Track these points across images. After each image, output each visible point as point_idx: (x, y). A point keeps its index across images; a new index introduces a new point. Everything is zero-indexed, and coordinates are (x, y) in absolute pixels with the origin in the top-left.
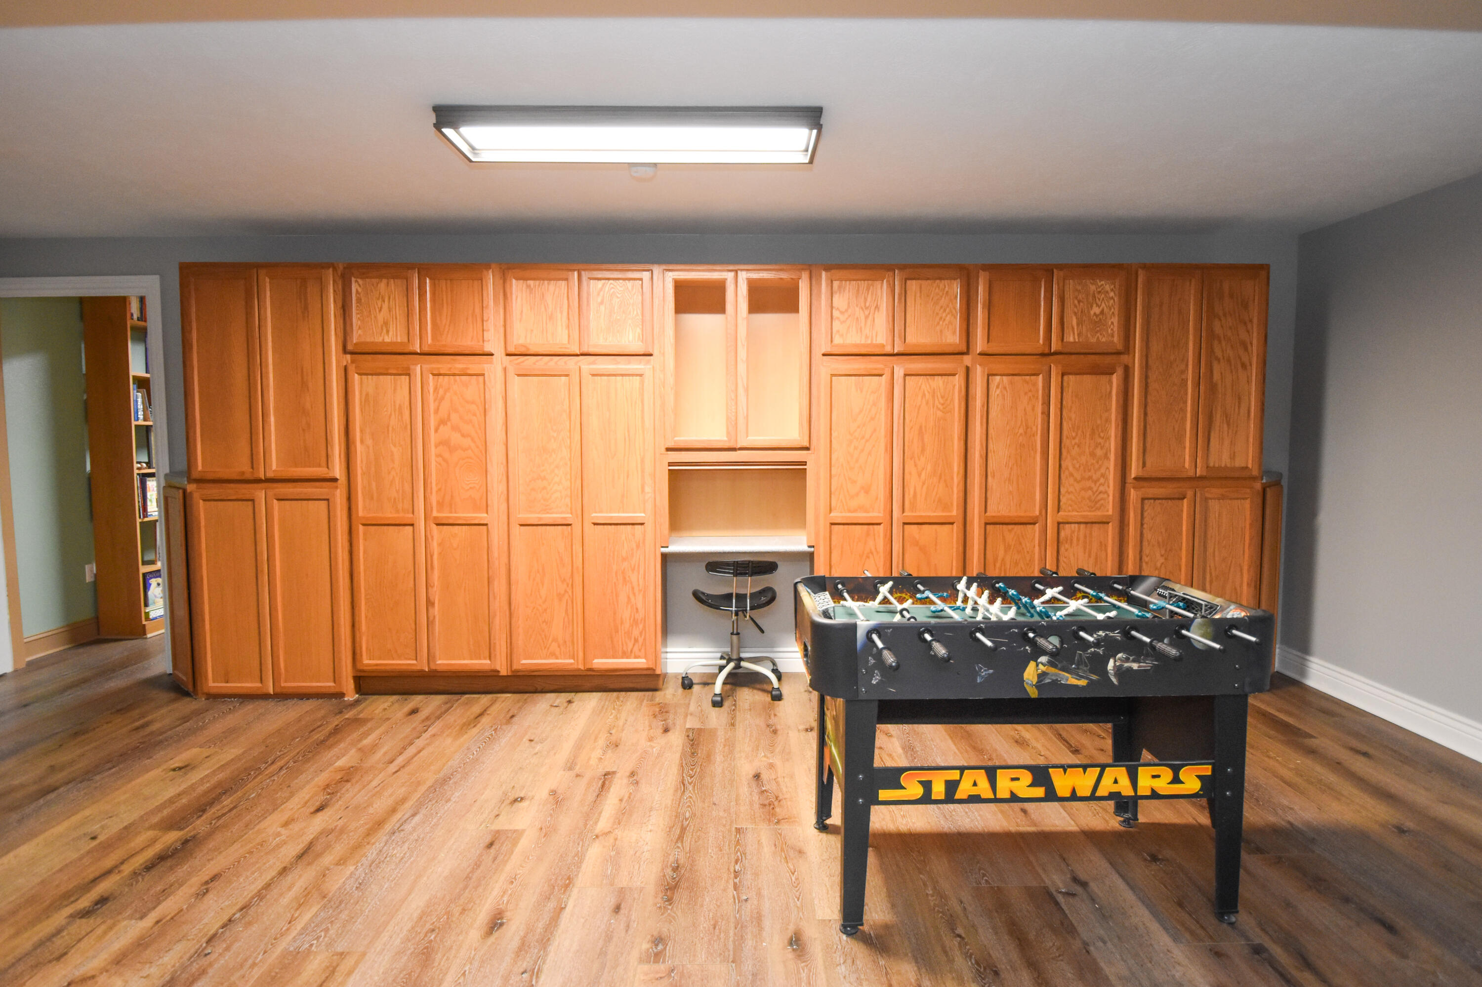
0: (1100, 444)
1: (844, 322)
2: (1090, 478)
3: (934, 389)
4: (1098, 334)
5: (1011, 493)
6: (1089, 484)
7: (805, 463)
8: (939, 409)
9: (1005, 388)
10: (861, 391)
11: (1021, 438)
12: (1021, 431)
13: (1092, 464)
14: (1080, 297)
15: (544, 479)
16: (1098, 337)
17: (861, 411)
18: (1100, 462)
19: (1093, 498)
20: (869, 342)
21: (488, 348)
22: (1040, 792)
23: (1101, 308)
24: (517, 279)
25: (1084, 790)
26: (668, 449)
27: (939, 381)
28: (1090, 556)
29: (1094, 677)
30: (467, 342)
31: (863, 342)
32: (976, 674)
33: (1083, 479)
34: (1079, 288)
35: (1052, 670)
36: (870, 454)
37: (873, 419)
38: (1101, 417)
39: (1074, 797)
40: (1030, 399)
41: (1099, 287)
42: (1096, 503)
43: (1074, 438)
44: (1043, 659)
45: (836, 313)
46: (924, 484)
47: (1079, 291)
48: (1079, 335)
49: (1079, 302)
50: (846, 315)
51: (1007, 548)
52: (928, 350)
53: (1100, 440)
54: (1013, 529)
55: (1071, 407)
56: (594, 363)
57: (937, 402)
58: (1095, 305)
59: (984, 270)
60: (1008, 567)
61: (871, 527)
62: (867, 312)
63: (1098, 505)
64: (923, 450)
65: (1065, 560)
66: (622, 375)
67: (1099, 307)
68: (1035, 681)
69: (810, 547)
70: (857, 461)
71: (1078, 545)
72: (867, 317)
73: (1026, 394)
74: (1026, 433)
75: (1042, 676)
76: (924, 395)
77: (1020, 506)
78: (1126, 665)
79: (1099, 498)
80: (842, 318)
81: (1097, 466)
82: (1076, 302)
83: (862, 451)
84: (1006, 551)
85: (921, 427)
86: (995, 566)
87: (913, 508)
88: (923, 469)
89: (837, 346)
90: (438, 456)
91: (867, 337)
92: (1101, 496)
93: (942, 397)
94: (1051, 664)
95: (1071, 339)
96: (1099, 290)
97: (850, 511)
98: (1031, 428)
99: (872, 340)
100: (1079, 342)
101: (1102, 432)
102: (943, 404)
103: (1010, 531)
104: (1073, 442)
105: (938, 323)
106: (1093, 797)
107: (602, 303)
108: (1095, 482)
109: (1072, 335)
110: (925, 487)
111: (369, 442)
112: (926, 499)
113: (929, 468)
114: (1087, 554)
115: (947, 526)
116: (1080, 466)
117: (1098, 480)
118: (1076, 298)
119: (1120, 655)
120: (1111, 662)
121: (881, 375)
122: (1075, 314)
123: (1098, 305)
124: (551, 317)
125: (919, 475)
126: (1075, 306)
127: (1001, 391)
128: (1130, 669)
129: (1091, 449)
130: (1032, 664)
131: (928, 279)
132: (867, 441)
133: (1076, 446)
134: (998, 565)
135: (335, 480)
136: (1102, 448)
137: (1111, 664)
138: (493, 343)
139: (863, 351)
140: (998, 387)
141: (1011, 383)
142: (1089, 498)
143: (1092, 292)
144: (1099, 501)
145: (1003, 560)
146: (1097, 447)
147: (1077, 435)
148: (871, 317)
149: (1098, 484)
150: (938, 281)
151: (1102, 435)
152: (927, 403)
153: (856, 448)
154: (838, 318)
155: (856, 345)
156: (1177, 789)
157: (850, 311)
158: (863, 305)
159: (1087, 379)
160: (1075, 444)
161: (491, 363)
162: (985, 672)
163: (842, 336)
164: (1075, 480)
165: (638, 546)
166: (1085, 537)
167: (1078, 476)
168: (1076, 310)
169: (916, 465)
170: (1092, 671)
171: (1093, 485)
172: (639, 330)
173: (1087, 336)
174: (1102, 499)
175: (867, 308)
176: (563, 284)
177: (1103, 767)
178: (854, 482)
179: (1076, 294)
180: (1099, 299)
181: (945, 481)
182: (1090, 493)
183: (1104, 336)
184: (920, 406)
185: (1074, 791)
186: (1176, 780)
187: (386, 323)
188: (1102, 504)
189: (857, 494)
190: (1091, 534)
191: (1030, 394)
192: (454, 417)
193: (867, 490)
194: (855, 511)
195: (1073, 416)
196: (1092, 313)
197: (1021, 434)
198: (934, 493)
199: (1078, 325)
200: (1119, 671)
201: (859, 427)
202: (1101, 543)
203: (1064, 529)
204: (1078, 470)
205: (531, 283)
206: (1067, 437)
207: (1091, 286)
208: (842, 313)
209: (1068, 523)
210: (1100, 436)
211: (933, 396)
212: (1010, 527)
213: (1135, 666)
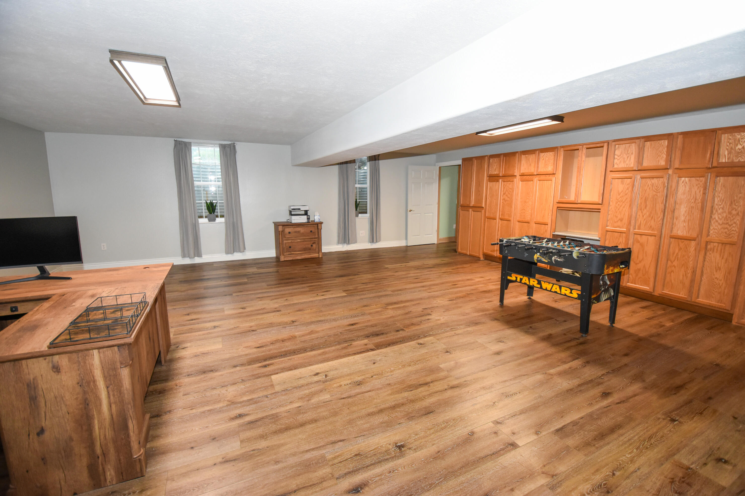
0: (735, 208)
1: (619, 159)
2: (727, 223)
3: (653, 184)
4: (740, 158)
5: (684, 226)
6: (727, 226)
7: (600, 209)
8: (654, 191)
9: (686, 183)
10: (623, 184)
11: (692, 204)
12: (693, 201)
13: (729, 217)
14: (731, 141)
15: (524, 210)
16: (739, 159)
17: (622, 192)
18: (734, 217)
19: (728, 233)
20: (628, 166)
21: (516, 174)
22: (539, 286)
23: (742, 146)
24: (523, 155)
25: (549, 289)
26: (558, 203)
27: (655, 181)
28: (723, 258)
29: (549, 260)
30: (510, 173)
31: (625, 166)
32: (525, 255)
33: (723, 223)
34: (730, 137)
35: (540, 257)
36: (624, 207)
37: (626, 194)
38: (737, 197)
39: (546, 289)
40: (699, 187)
41: (742, 136)
42: (730, 235)
43: (720, 205)
44: (538, 254)
45: (616, 157)
46: (644, 220)
47: (730, 139)
48: (728, 159)
49: (730, 144)
50: (620, 157)
51: (680, 249)
52: (652, 168)
53: (735, 207)
54: (683, 242)
55: (720, 191)
56: (540, 177)
57: (654, 188)
58: (739, 144)
59: (680, 135)
60: (680, 257)
61: (621, 234)
62: (628, 156)
63: (731, 236)
64: (646, 207)
65: (709, 258)
66: (547, 180)
67: (741, 145)
68: (536, 259)
69: (599, 238)
70: (619, 209)
71: (717, 252)
72: (628, 157)
73: (697, 185)
74: (695, 202)
75: (538, 258)
76: (648, 185)
77: (688, 232)
78: (557, 259)
79: (731, 233)
80: (618, 158)
81: (732, 218)
82: (728, 144)
83: (621, 206)
84: (679, 250)
85: (646, 198)
86: (673, 255)
87: (639, 228)
88: (645, 214)
89: (615, 168)
90: (503, 202)
91: (627, 164)
92: (733, 232)
93: (656, 186)
94: (540, 255)
95: (724, 161)
96: (742, 137)
97: (614, 227)
98: (698, 200)
99: (629, 166)
100: (728, 162)
101: (737, 203)
102: (656, 189)
103: (682, 242)
104: (720, 207)
105: (658, 157)
106: (550, 291)
107: (543, 160)
108: (730, 226)
109: (724, 159)
110: (645, 221)
111: (490, 198)
112: (645, 226)
113: (648, 213)
114: (721, 257)
115: (653, 237)
116: (722, 218)
117: (732, 225)
118: (728, 142)
119: (555, 256)
120: (553, 257)
121: (631, 178)
122: (727, 149)
123: (740, 144)
124: (530, 165)
125: (643, 216)
126: (728, 146)
127: (684, 184)
128: (557, 260)
129: (730, 210)
130: (536, 255)
131: (654, 141)
132: (623, 202)
133: (721, 209)
134: (675, 255)
135: (483, 207)
136: (736, 210)
137: (553, 258)
138: (517, 173)
139: (625, 170)
140: (683, 182)
141: (690, 180)
142: (726, 233)
143: (737, 139)
144: (732, 234)
145: (677, 254)
146: (733, 209)
147: (722, 203)
148: (629, 157)
149: (732, 226)
150: (659, 141)
151: (737, 204)
152: (650, 188)
153: (619, 205)
154: (617, 158)
155: (622, 168)
156: (571, 295)
157: (621, 156)
158: (627, 153)
159: (731, 179)
160: (721, 208)
161: (516, 178)
162: (526, 255)
163: (617, 164)
164: (719, 224)
165: (546, 231)
166: (721, 249)
167: (720, 222)
168: (728, 148)
169: (642, 213)
170: (549, 259)
171: (728, 227)
172: (552, 167)
173: (733, 159)
174: (733, 234)
175: (628, 154)
176: (534, 155)
177: (553, 284)
178: (617, 217)
179: (729, 140)
180: (742, 142)
181: (654, 219)
182: (726, 230)
183: (743, 158)
184: (646, 190)
185: (546, 288)
186: (571, 293)
187: (495, 169)
188: (733, 236)
189: (617, 222)
190: (725, 249)
191: (699, 185)
192: (507, 193)
193: (621, 220)
194: (616, 227)
195: (721, 195)
196: (737, 148)
197: (692, 202)
198: (649, 224)
199: (728, 154)
200: (555, 260)
201: (620, 197)
202: (730, 253)
203: (710, 245)
204: (721, 219)
205: (526, 155)
206: (716, 205)
207: (737, 136)
208: (618, 156)
209: (712, 242)
210: (735, 204)
211: (652, 186)
212: (683, 241)
213: (559, 260)
